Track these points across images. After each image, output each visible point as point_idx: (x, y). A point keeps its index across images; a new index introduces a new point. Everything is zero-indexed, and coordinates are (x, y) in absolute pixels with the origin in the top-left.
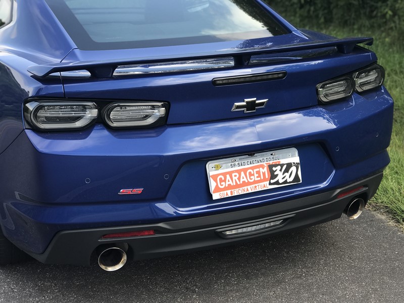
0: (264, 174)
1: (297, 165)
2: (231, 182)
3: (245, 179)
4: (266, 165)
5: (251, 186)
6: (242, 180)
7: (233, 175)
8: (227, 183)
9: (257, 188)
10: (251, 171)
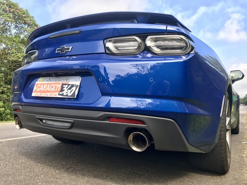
0: (58, 88)
1: (77, 87)
2: (42, 89)
3: (48, 89)
4: (61, 83)
5: (50, 93)
6: (47, 89)
7: (45, 85)
8: (41, 89)
9: (52, 95)
10: (53, 85)
